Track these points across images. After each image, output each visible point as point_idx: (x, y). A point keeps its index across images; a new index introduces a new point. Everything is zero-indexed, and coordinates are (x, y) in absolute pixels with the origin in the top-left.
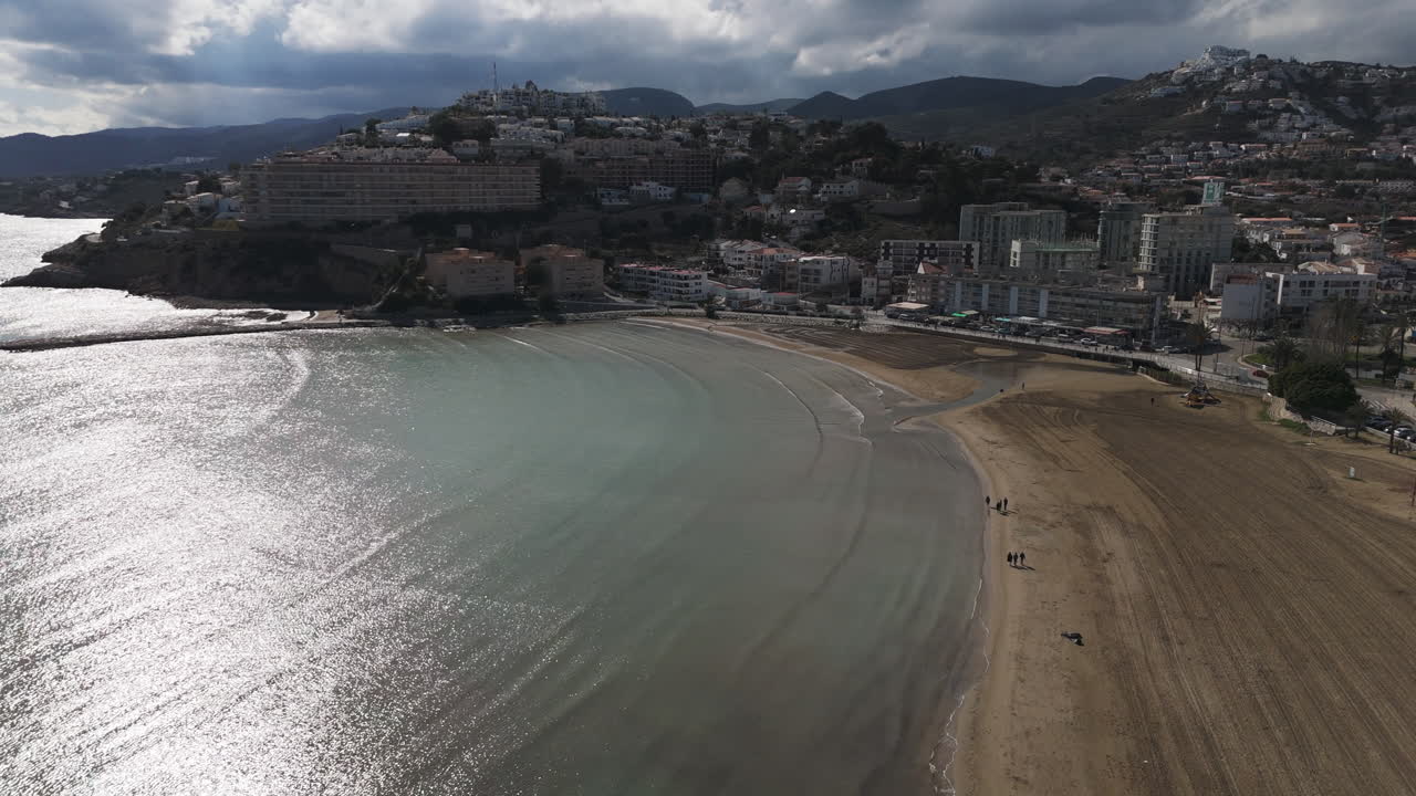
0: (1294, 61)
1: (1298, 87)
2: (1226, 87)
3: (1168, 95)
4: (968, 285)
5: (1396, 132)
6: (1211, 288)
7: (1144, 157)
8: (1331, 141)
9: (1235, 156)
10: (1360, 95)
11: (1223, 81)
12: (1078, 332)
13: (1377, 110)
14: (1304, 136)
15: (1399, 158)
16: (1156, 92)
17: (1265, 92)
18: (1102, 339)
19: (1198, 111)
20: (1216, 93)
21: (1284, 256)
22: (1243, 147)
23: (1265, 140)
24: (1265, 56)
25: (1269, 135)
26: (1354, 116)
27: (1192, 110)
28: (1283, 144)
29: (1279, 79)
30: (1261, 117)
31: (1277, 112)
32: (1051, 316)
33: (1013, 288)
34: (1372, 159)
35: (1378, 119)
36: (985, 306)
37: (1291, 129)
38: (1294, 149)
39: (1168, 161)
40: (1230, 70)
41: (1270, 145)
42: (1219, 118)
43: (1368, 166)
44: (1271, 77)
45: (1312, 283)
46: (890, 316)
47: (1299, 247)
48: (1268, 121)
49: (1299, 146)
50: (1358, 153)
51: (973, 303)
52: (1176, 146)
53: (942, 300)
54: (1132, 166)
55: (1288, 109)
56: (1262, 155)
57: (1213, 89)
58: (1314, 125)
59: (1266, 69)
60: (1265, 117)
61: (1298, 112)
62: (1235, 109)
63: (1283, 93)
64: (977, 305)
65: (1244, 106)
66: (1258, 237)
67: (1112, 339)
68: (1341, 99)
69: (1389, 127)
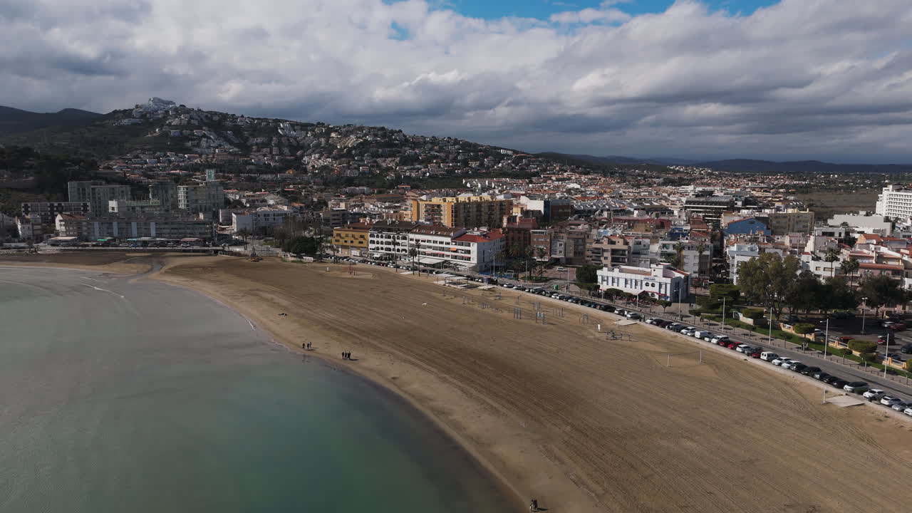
0: (199, 110)
1: (206, 125)
2: (167, 122)
3: (133, 124)
4: (102, 223)
5: (258, 151)
6: (221, 221)
7: (130, 160)
8: (230, 153)
9: (183, 161)
10: (237, 130)
11: (165, 118)
12: (178, 241)
13: (247, 139)
14: (217, 151)
15: (265, 164)
16: (126, 121)
17: (189, 126)
18: (192, 244)
19: (154, 135)
20: (163, 125)
21: (248, 205)
22: (186, 156)
23: (196, 153)
24: (184, 106)
25: (198, 150)
26: (237, 142)
27: (151, 134)
28: (208, 155)
29: (197, 119)
30: (192, 140)
31: (200, 138)
32: (159, 235)
33: (133, 223)
34: (252, 164)
35: (249, 144)
36: (116, 233)
37: (209, 147)
38: (214, 157)
39: (146, 163)
40: (167, 112)
41: (200, 155)
42: (169, 139)
43: (252, 167)
44: (191, 118)
45: (268, 215)
46: (53, 245)
47: (254, 201)
48: (196, 142)
49: (216, 156)
50: (246, 161)
51: (108, 233)
52: (149, 154)
53: (85, 233)
54: (125, 165)
55: (204, 136)
56: (197, 161)
57: (160, 122)
58: (220, 145)
59: (188, 113)
60: (194, 140)
61: (210, 138)
62: (176, 134)
63: (199, 128)
64: (111, 234)
65: (181, 133)
66: (233, 197)
67: (197, 243)
68: (229, 132)
69: (255, 148)
